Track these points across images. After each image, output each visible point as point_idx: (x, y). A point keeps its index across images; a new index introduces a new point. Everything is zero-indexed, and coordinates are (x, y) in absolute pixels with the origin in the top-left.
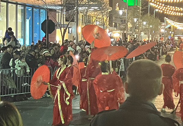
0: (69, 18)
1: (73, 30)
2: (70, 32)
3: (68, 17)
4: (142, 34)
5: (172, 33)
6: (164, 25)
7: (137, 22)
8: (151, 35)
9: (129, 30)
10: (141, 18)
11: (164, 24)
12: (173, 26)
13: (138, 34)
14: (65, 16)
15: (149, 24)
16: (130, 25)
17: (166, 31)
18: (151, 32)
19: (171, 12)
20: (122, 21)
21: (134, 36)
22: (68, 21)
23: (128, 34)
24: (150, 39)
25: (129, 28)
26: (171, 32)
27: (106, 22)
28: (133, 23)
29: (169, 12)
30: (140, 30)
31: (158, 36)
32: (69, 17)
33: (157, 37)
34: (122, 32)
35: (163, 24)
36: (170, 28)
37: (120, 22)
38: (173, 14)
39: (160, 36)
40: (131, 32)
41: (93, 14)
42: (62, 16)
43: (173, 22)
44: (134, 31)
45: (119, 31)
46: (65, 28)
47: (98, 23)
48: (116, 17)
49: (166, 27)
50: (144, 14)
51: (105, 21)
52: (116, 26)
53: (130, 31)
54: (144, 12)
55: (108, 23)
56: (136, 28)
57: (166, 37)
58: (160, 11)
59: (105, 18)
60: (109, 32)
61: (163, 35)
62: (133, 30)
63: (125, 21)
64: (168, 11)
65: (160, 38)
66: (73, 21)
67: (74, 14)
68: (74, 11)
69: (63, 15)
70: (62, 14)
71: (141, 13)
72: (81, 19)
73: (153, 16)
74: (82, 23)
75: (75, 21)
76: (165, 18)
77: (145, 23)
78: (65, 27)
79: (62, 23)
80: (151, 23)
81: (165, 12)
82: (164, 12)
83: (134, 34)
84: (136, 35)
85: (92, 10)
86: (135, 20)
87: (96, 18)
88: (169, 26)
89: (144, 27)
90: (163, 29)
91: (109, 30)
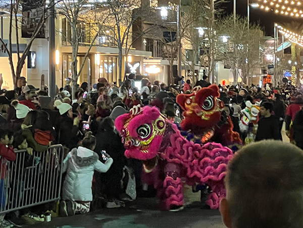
0: (32, 29)
1: (40, 58)
2: (33, 65)
3: (28, 26)
4: (219, 66)
5: (293, 63)
6: (273, 45)
7: (204, 35)
8: (240, 70)
9: (184, 58)
10: (216, 27)
11: (273, 41)
12: (296, 47)
13: (207, 68)
14: (19, 24)
15: (236, 42)
16: (186, 45)
17: (278, 59)
18: (242, 61)
19: (292, 11)
20: (166, 34)
21: (197, 71)
22: (30, 36)
23: (183, 68)
24: (240, 80)
25: (185, 53)
26: (290, 62)
27: (126, 37)
28: (196, 40)
29: (285, 11)
30: (213, 57)
31: (257, 72)
32: (31, 26)
33: (257, 74)
34: (167, 62)
35: (271, 41)
36: (288, 51)
37: (161, 38)
38: (297, 15)
39: (264, 72)
40: (190, 63)
41: (92, 17)
42: (14, 22)
43: (297, 35)
44: (198, 59)
45: (159, 61)
46: (21, 55)
47: (104, 39)
48: (151, 24)
49: (278, 50)
50: (222, 16)
51: (122, 35)
52: (150, 48)
53: (188, 60)
54: (222, 12)
55: (130, 40)
56: (202, 53)
57: (279, 73)
58: (262, 7)
59: (123, 28)
60: (133, 64)
61: (272, 70)
62: (195, 57)
63: (174, 33)
64: (283, 8)
65: (264, 77)
66: (41, 35)
67: (45, 19)
68: (45, 10)
69: (17, 20)
70: (14, 18)
71: (216, 15)
72: (61, 30)
73: (245, 22)
74: (64, 39)
75: (47, 35)
76: (276, 25)
77: (225, 39)
78: (22, 52)
79: (14, 42)
80: (242, 40)
81: (277, 11)
82: (274, 11)
83: (196, 68)
84: (202, 71)
85: (90, 5)
86: (201, 31)
87: (101, 27)
88: (285, 45)
89: (223, 50)
90: (271, 54)
91: (134, 57)
